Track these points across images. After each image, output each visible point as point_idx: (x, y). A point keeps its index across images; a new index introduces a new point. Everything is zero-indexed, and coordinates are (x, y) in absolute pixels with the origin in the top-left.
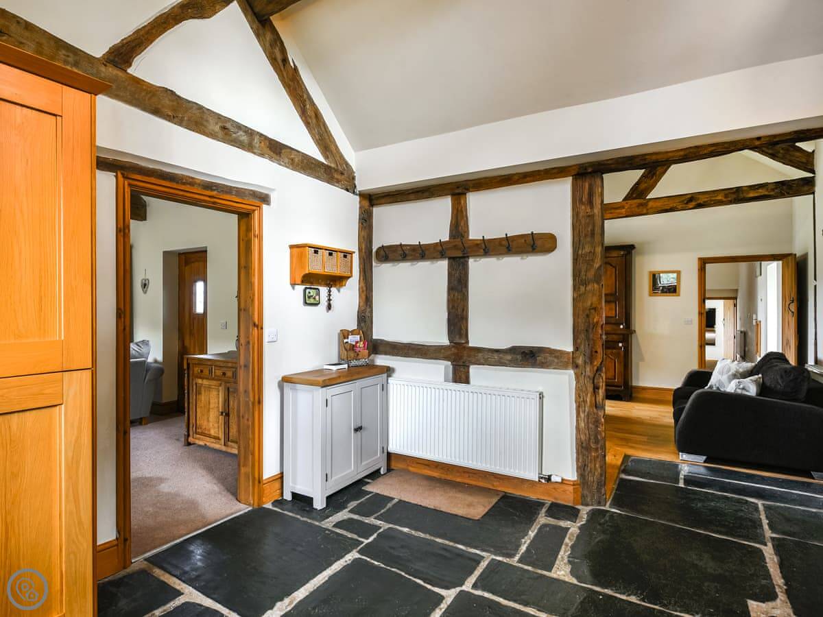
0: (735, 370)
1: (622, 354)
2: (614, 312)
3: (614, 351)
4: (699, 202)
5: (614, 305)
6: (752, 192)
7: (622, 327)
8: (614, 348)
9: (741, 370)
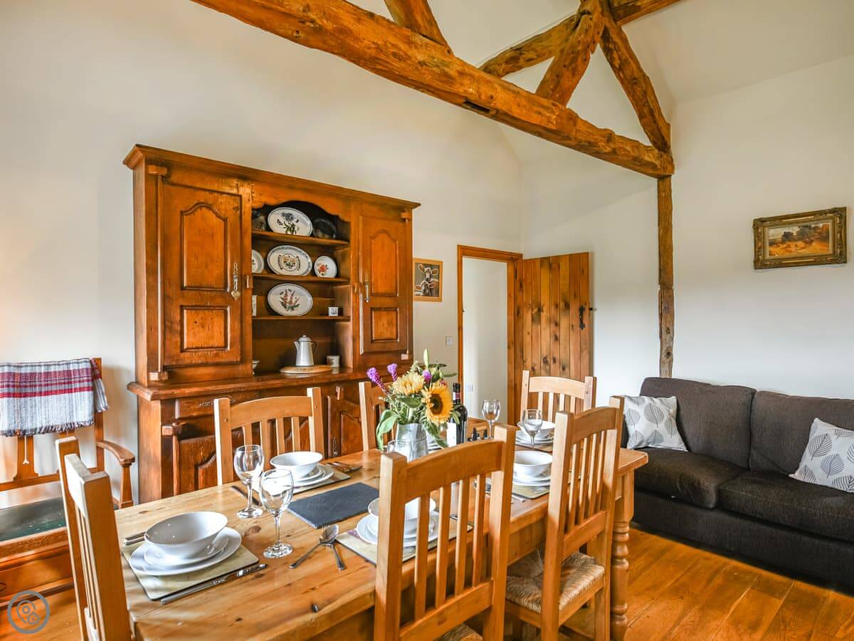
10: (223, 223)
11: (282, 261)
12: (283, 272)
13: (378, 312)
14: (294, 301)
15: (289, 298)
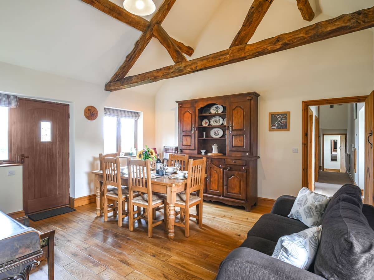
0: (311, 202)
1: (245, 175)
2: (242, 143)
3: (240, 172)
4: (284, 41)
5: (242, 137)
6: (329, 25)
7: (247, 154)
8: (240, 171)
9: (316, 204)
10: (191, 115)
11: (215, 121)
12: (215, 125)
13: (235, 137)
14: (218, 133)
15: (217, 132)
